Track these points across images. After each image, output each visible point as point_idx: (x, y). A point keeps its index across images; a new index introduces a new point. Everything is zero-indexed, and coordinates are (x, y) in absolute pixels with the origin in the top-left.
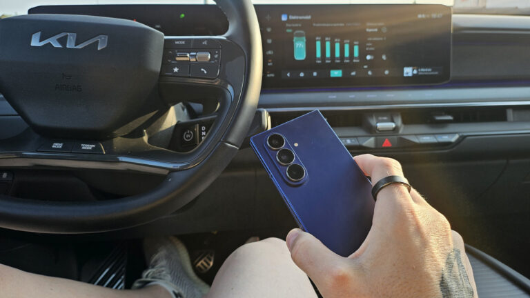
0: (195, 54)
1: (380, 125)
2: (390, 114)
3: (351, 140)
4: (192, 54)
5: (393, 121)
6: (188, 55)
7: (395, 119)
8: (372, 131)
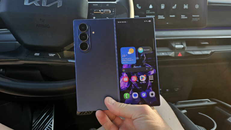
0: (103, 10)
1: (177, 46)
2: (181, 41)
3: (164, 53)
4: (101, 10)
5: (182, 44)
6: (100, 11)
7: (183, 44)
8: (173, 49)
